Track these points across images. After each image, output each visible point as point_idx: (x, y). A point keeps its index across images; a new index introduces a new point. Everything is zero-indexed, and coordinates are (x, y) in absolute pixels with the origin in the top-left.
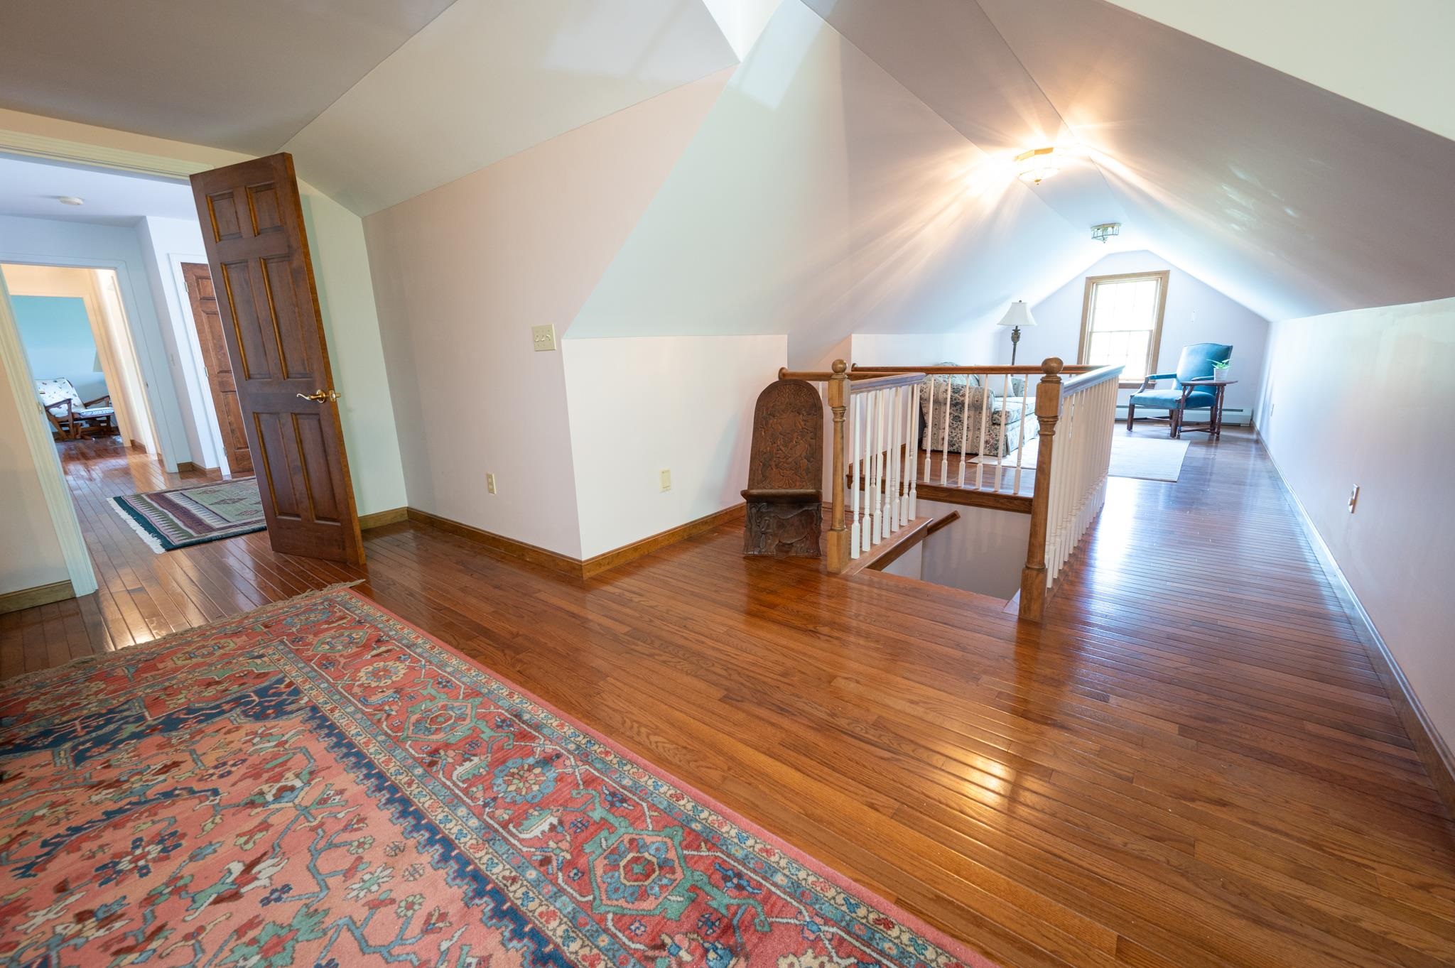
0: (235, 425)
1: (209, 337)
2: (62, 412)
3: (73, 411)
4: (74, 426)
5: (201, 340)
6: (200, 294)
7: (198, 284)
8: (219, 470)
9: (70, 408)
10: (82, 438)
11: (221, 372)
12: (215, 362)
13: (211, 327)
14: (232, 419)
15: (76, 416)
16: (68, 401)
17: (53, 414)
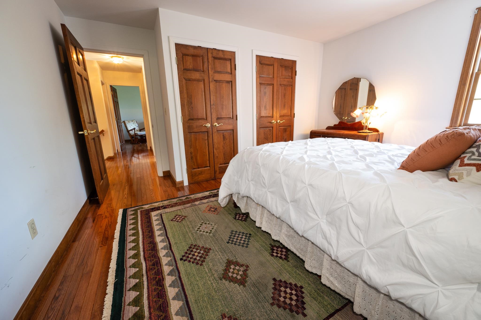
0: (193, 154)
1: (186, 96)
2: (132, 133)
3: (136, 133)
4: (136, 138)
5: (181, 98)
6: (183, 66)
7: (183, 59)
8: (182, 182)
9: (135, 132)
10: (138, 143)
11: (190, 119)
12: (187, 113)
13: (187, 89)
14: (192, 150)
15: (136, 135)
16: (134, 129)
17: (130, 133)
